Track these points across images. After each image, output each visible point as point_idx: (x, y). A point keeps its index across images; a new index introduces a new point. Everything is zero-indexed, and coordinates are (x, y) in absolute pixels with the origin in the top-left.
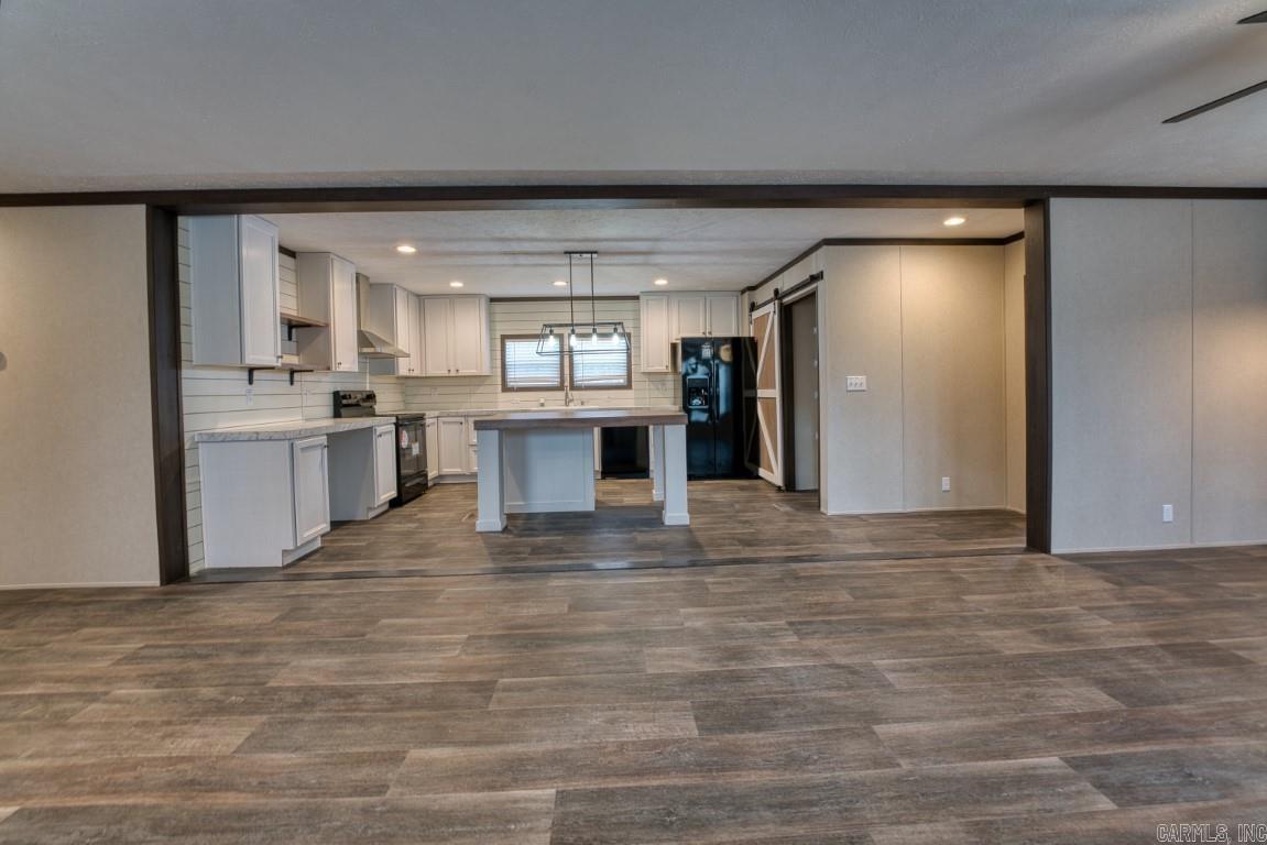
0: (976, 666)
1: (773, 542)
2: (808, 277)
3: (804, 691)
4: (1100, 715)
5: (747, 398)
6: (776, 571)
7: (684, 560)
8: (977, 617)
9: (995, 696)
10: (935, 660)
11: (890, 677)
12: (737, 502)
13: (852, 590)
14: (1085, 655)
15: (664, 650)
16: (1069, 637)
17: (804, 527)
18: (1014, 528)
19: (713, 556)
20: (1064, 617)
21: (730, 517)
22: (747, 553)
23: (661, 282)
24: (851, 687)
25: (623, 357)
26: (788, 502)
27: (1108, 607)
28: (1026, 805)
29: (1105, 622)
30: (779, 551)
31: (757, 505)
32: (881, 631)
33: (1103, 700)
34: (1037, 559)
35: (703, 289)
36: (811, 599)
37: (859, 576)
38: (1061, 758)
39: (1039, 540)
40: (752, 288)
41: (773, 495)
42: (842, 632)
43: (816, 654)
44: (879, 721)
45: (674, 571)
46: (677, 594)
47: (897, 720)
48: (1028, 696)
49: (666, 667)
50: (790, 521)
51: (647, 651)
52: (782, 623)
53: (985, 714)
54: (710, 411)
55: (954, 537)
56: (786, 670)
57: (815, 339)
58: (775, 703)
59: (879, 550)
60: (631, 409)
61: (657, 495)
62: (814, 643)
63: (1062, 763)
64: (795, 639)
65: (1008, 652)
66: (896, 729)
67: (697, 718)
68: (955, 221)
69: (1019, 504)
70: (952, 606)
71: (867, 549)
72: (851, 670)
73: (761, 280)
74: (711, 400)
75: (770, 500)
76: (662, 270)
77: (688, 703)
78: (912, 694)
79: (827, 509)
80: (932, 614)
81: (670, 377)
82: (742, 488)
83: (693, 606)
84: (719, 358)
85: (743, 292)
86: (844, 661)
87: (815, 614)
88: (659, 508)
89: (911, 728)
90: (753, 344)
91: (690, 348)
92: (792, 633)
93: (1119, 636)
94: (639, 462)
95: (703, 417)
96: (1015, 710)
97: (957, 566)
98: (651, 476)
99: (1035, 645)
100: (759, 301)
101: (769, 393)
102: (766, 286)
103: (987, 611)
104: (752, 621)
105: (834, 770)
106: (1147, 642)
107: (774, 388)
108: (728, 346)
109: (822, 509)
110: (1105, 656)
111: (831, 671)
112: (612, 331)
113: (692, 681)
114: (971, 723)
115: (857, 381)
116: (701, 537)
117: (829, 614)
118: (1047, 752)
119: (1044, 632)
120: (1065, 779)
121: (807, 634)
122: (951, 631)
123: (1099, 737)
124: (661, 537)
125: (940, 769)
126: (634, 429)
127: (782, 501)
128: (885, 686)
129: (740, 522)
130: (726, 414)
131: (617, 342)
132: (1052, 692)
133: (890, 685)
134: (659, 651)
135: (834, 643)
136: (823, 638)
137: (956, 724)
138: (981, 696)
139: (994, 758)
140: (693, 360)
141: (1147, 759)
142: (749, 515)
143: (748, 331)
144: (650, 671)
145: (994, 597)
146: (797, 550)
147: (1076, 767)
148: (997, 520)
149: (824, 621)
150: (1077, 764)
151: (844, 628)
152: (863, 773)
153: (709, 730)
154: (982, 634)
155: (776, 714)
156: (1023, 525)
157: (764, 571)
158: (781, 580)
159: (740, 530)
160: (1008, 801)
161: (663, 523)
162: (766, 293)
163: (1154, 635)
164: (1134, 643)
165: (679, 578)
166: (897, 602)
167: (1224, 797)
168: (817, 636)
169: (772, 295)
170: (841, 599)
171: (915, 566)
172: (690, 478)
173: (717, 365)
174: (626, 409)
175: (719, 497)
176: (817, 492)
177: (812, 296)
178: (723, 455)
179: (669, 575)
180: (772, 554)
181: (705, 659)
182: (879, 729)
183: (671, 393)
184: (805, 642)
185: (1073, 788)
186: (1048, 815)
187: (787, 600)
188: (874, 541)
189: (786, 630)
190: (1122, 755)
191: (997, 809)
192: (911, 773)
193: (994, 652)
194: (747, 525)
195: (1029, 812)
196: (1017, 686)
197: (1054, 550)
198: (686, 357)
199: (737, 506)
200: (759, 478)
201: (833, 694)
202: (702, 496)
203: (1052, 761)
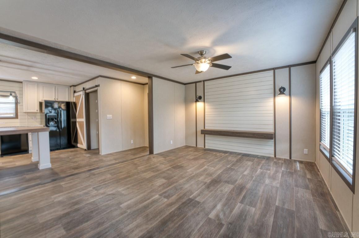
0: (141, 182)
1: (85, 166)
2: (95, 85)
3: (100, 205)
4: (164, 184)
5: (72, 122)
6: (87, 174)
7: (49, 180)
8: (141, 172)
9: (146, 188)
10: (132, 184)
11: (123, 192)
12: (70, 156)
13: (111, 174)
14: (160, 173)
15: (47, 212)
16: (158, 171)
17: (95, 160)
18: (146, 150)
19: (62, 175)
20: (157, 167)
21: (68, 162)
22: (76, 171)
23: (35, 78)
24: (113, 198)
25: (14, 106)
26: (89, 153)
27: (163, 163)
28: (153, 207)
29: (164, 166)
30: (88, 168)
31: (78, 156)
32: (119, 182)
33: (164, 181)
34: (151, 156)
35: (54, 83)
36: (99, 179)
37: (112, 170)
39: (151, 152)
40: (74, 86)
41: (83, 152)
42: (109, 186)
43: (102, 194)
44: (121, 204)
45: (47, 185)
46: (49, 192)
47: (126, 202)
48: (152, 185)
49: (49, 217)
50: (90, 159)
51: (38, 216)
52: (91, 188)
53: (144, 192)
54: (58, 127)
55: (134, 155)
56: (94, 201)
57: (97, 104)
58: (92, 212)
59: (117, 161)
60: (18, 127)
61: (34, 159)
62: (102, 191)
64: (96, 192)
65: (147, 177)
66: (126, 204)
67: (64, 228)
68: (134, 78)
69: (147, 144)
70: (135, 171)
71: (114, 162)
72: (113, 194)
73: (78, 83)
74: (58, 123)
75: (83, 154)
76: (36, 73)
77: (60, 225)
78: (128, 194)
79: (101, 153)
80: (131, 174)
81: (39, 114)
82: (72, 152)
83: (57, 194)
84: (61, 108)
85: (71, 87)
86: (111, 193)
87: (102, 183)
88: (36, 164)
89: (129, 202)
90: (75, 104)
91: (49, 104)
92: (94, 190)
93: (166, 168)
94: (23, 148)
95: (54, 129)
96: (150, 189)
97: (136, 161)
98: (30, 152)
99: (153, 174)
100: (77, 90)
101: (81, 120)
102: (79, 86)
103: (142, 170)
104: (81, 191)
105: (111, 221)
106: (170, 167)
107: (83, 118)
108: (64, 104)
109: (100, 154)
110: (164, 172)
111: (107, 196)
112: (9, 95)
113: (60, 218)
114: (142, 195)
115: (109, 116)
116: (57, 170)
117: (105, 182)
119: (154, 171)
120: (159, 199)
121: (99, 189)
122: (136, 176)
123: (164, 188)
124: (38, 174)
125: (137, 208)
126: (20, 135)
127: (87, 153)
128: (122, 195)
129: (72, 162)
130: (64, 127)
131: (11, 99)
132: (156, 182)
133: (123, 194)
134: (44, 213)
135: (108, 189)
136: (104, 189)
137: (139, 197)
138: (143, 189)
140: (50, 108)
141: (171, 189)
142: (76, 160)
143: (73, 100)
144: (41, 222)
145: (143, 166)
146: (93, 167)
148: (143, 149)
149: (104, 184)
150: (161, 195)
151: (110, 184)
152: (119, 218)
153: (70, 230)
154: (142, 175)
155: (93, 214)
156: (148, 149)
157: (83, 176)
158: (89, 177)
159: (72, 165)
160: (150, 208)
161: (39, 169)
162: (80, 88)
163: (171, 166)
164: (168, 168)
165: (50, 186)
166: (123, 173)
167: (181, 190)
168: (103, 188)
169: (82, 89)
170: (108, 177)
171: (127, 163)
172: (51, 150)
173: (61, 111)
174: (15, 127)
175: (62, 156)
176: (98, 149)
177: (96, 91)
178: (63, 141)
179: (45, 186)
180: (86, 170)
181: (65, 209)
182: (121, 206)
183: (39, 120)
184: (99, 192)
185: (161, 200)
186: (157, 207)
187: (92, 182)
188: (115, 159)
189: (93, 190)
190: (167, 190)
191: (148, 211)
192: (130, 212)
193: (145, 178)
194: (75, 163)
195: (154, 208)
196: (150, 184)
197: (154, 153)
198: (47, 106)
199: (71, 158)
200: (77, 147)
201: (109, 202)
202: (55, 157)
203: (157, 196)
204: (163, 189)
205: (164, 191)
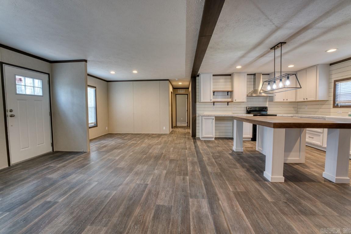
9: (81, 206)
38: (59, 202)
48: (72, 213)
53: (80, 199)
63: (58, 201)
96: (74, 206)
118: (63, 201)
120: (57, 199)
132: (66, 220)
138: (84, 203)
139: (73, 193)
147: (55, 202)
160: (67, 188)
191: (68, 187)
196: (77, 214)
203: (60, 200)
204: (52, 212)
205: (49, 210)
